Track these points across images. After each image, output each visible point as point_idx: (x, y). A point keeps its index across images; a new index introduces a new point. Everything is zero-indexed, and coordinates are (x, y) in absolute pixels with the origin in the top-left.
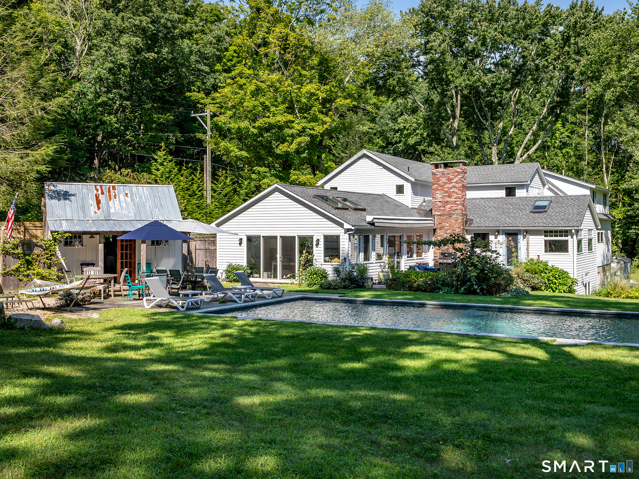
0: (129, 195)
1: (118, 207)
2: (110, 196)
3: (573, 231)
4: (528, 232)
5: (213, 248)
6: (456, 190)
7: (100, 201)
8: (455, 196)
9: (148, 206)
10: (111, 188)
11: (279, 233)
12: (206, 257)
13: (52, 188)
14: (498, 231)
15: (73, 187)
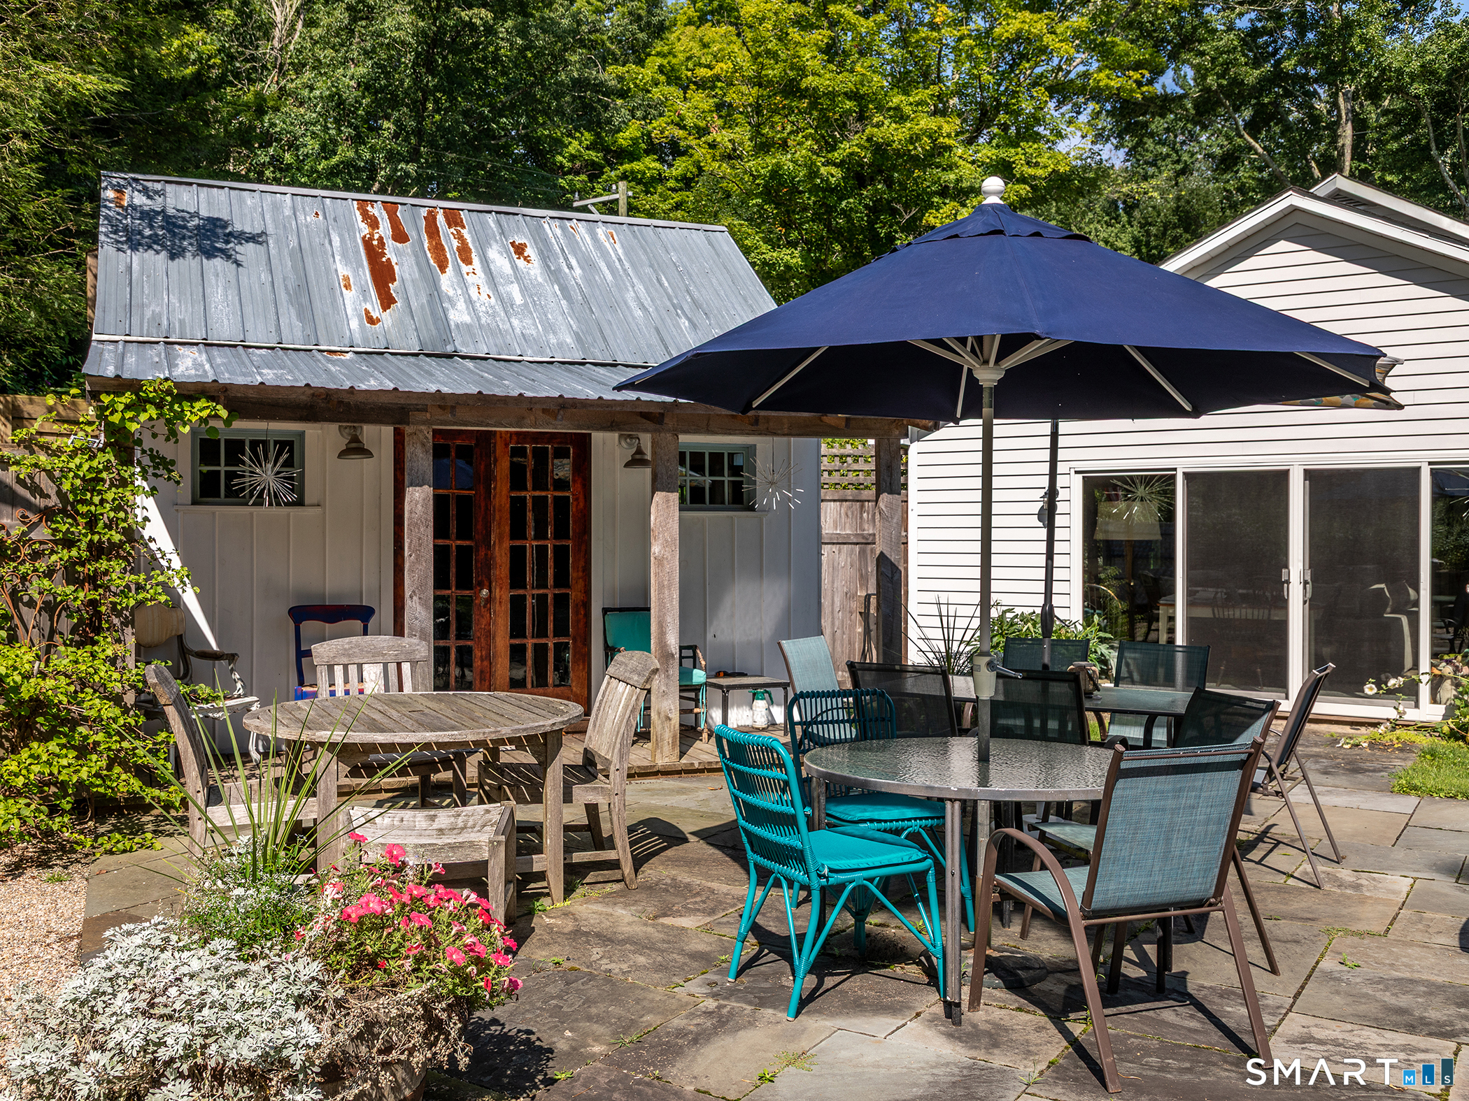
0: (529, 251)
1: (483, 297)
2: (438, 250)
7: (389, 266)
9: (633, 304)
10: (440, 219)
12: (864, 579)
13: (139, 199)
15: (248, 199)
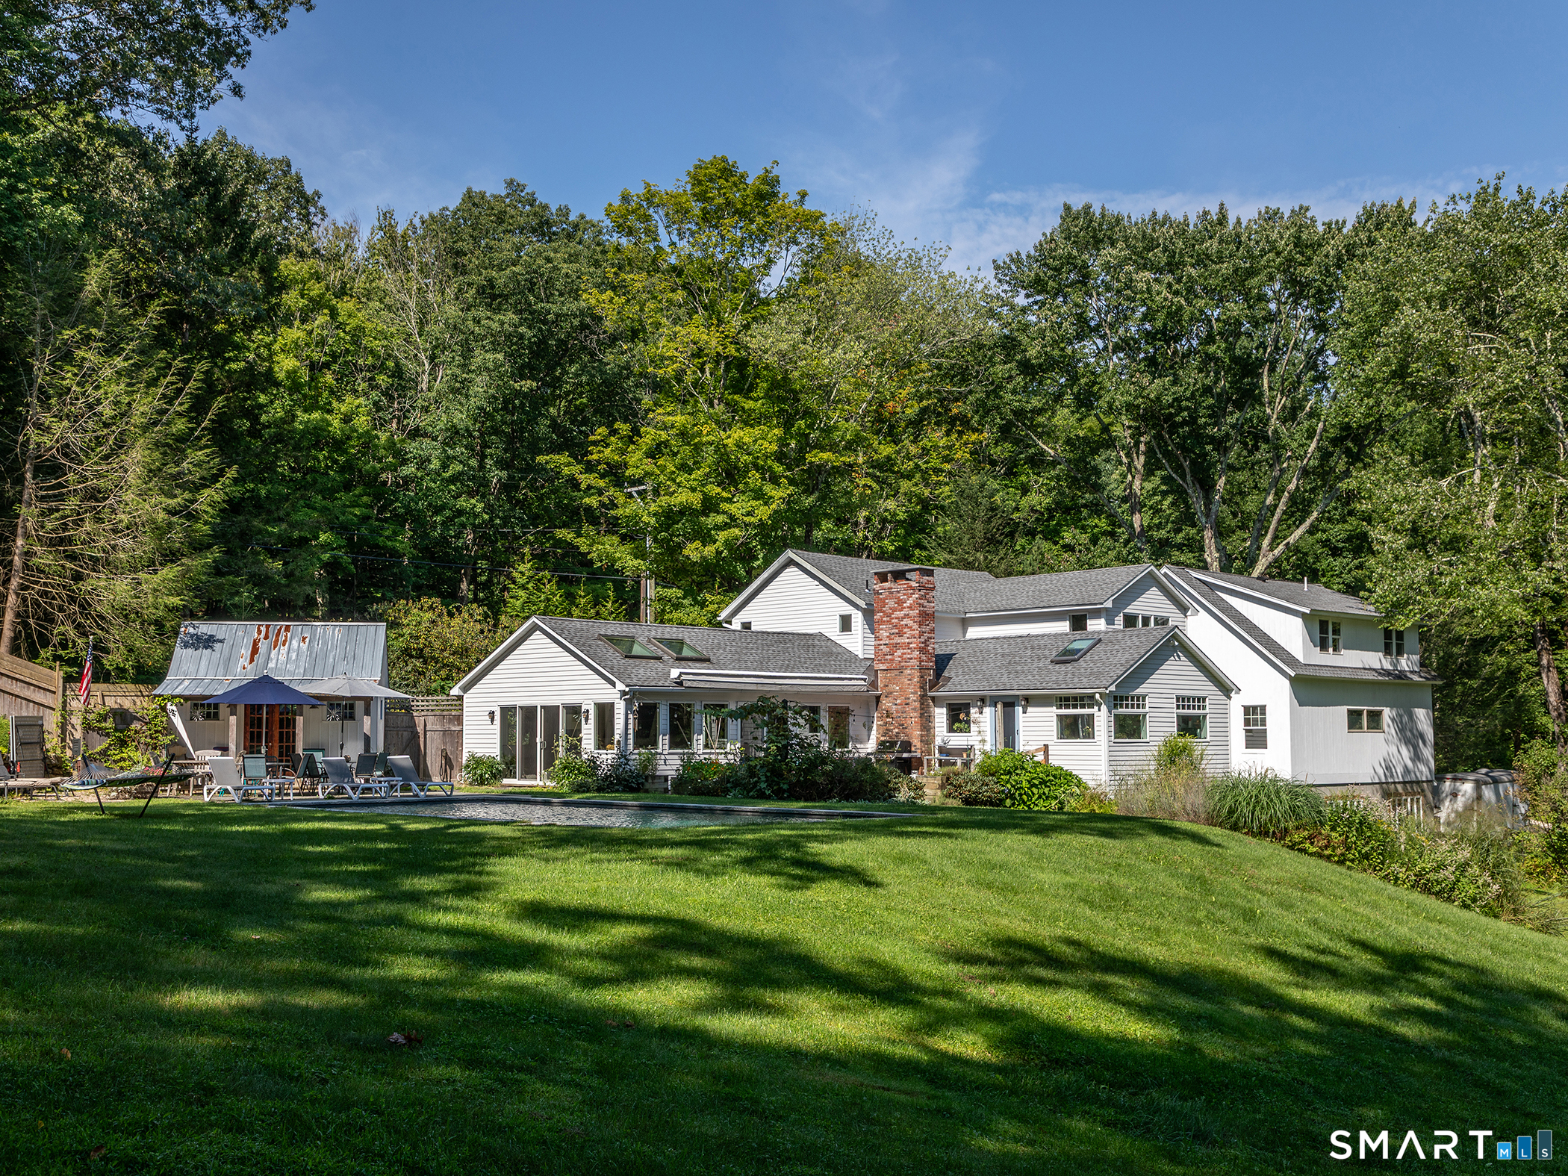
0: (307, 638)
1: (282, 658)
2: (277, 641)
3: (1097, 696)
4: (1029, 701)
5: (458, 728)
6: (910, 623)
7: (258, 649)
8: (909, 633)
9: (331, 657)
10: (283, 629)
11: (538, 700)
12: (445, 743)
13: (191, 630)
14: (983, 700)
15: (224, 628)
